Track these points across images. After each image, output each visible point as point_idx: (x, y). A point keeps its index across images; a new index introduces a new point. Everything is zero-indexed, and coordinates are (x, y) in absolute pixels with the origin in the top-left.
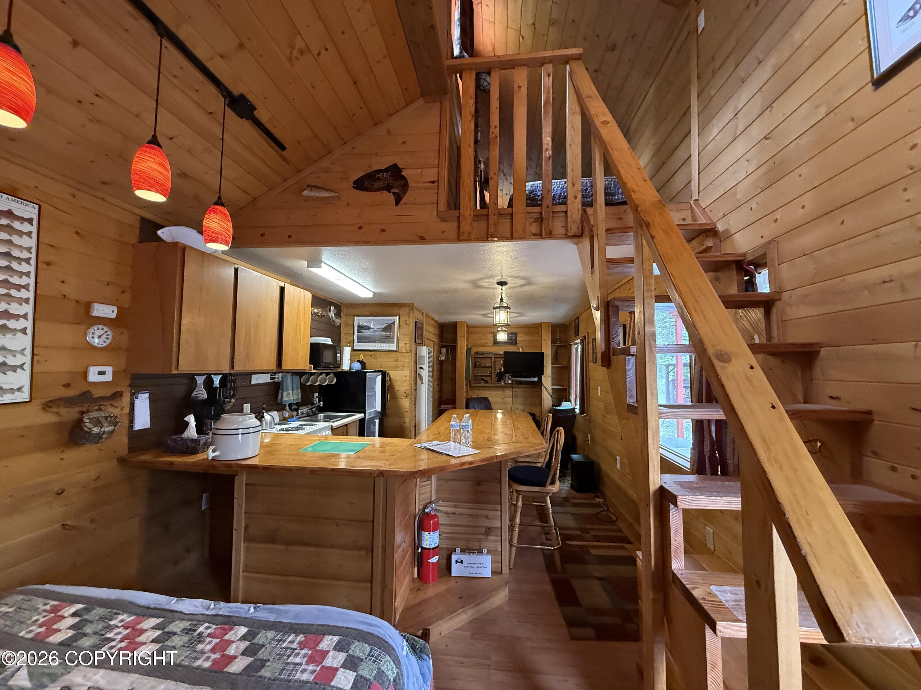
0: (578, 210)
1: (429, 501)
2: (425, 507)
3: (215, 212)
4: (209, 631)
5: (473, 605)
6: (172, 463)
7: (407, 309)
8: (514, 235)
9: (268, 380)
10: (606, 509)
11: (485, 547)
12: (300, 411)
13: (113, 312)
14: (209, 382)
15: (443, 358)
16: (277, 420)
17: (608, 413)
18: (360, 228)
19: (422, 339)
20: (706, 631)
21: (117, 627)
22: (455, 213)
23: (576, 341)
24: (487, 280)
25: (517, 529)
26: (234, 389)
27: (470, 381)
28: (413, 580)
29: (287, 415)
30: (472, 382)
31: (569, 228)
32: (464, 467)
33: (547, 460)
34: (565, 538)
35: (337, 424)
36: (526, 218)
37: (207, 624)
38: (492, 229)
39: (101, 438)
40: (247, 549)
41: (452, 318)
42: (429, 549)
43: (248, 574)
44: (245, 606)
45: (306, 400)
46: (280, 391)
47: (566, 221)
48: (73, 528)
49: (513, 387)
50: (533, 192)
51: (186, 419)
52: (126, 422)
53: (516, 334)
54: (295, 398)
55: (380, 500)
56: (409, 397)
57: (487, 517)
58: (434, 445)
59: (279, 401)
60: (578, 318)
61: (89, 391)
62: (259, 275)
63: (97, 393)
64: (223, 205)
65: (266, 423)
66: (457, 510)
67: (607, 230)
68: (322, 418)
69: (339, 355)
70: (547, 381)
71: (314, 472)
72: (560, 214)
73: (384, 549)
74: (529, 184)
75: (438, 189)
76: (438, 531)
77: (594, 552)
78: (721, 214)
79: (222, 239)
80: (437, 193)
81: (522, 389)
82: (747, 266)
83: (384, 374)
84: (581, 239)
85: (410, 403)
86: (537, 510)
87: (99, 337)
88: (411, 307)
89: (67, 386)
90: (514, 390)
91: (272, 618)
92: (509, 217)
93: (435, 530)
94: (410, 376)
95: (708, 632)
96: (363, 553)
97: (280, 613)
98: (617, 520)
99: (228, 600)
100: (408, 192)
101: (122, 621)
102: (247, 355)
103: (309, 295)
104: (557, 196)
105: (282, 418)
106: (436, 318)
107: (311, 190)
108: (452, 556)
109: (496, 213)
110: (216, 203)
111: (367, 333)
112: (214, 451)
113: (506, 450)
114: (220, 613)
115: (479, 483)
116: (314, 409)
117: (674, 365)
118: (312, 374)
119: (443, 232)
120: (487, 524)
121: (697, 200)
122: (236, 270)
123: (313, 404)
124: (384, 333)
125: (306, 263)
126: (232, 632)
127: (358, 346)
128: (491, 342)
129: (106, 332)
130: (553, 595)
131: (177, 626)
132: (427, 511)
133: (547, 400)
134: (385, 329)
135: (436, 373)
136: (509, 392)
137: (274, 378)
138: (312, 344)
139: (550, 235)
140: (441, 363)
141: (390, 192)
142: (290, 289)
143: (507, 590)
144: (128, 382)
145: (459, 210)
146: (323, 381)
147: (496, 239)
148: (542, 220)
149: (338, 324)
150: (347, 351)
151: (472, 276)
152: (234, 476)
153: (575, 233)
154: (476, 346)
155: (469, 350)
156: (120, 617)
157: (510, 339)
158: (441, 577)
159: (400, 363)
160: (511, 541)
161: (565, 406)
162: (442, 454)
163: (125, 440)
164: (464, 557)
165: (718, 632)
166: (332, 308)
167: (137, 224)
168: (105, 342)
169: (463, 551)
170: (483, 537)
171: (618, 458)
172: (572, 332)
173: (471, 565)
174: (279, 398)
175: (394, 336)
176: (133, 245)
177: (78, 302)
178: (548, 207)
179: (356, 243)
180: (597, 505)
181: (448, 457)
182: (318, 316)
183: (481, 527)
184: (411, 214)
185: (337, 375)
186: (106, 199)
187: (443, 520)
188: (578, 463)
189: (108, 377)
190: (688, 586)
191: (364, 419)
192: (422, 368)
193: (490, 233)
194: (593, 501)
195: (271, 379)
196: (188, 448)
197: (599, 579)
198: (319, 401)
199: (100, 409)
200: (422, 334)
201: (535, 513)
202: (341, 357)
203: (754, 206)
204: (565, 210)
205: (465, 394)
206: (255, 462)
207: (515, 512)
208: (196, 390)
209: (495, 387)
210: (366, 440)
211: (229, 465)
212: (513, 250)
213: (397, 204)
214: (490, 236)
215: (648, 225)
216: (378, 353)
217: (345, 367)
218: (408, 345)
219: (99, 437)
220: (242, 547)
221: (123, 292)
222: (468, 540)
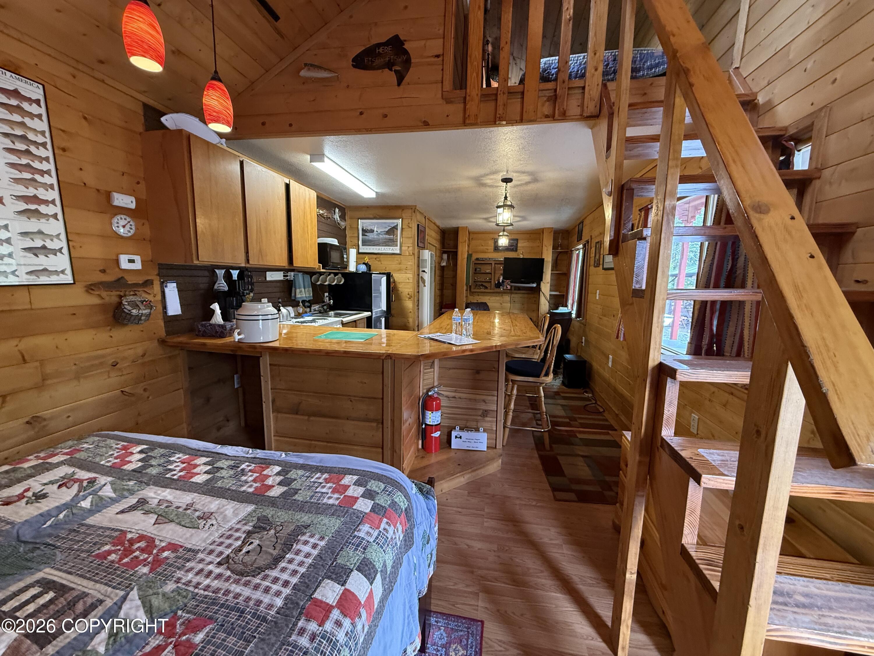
0: (598, 85)
1: (431, 386)
2: (429, 390)
3: (213, 88)
4: (250, 468)
5: (470, 470)
6: (204, 344)
7: (410, 211)
8: (525, 117)
9: (282, 278)
10: (594, 402)
11: (482, 427)
12: (313, 308)
13: (132, 202)
14: (228, 277)
15: (444, 264)
16: (293, 315)
17: (605, 316)
18: (361, 113)
19: (424, 243)
20: (690, 484)
21: (176, 462)
22: (460, 93)
23: (578, 247)
24: (492, 177)
25: (511, 414)
26: (252, 284)
27: (470, 286)
28: (418, 450)
29: (301, 310)
30: (472, 287)
31: (585, 108)
32: (466, 354)
33: (542, 356)
34: (555, 424)
35: (346, 319)
36: (539, 97)
37: (247, 464)
38: (500, 111)
39: (140, 319)
40: (276, 419)
41: (453, 223)
42: (432, 425)
43: (278, 438)
44: (278, 453)
45: (317, 299)
46: (293, 289)
47: (583, 98)
48: (131, 395)
49: (511, 293)
50: (546, 71)
51: (211, 307)
52: (160, 307)
53: (517, 240)
54: (307, 295)
55: (388, 381)
56: (412, 299)
57: (484, 401)
58: (437, 336)
59: (293, 298)
60: (582, 222)
61: (122, 277)
62: (264, 169)
63: (131, 280)
64: (220, 80)
65: (283, 316)
66: (457, 395)
67: (630, 105)
68: (333, 315)
69: (345, 256)
70: (546, 287)
71: (329, 354)
72: (576, 91)
73: (393, 421)
74: (543, 60)
75: (443, 65)
76: (440, 411)
77: (580, 436)
78: (766, 82)
79: (224, 119)
80: (443, 70)
81: (520, 295)
82: (786, 141)
83: (389, 276)
84: (598, 121)
85: (414, 304)
86: (529, 401)
87: (124, 227)
88: (413, 209)
89: (103, 271)
90: (513, 295)
91: (301, 461)
92: (520, 97)
93: (437, 410)
94: (413, 278)
95: (692, 484)
96: (374, 424)
97: (308, 458)
98: (604, 411)
99: (263, 448)
100: (411, 69)
101: (179, 458)
102: (260, 251)
103: (313, 194)
104: (573, 74)
105: (297, 314)
106: (438, 223)
107: (309, 69)
108: (453, 432)
109: (506, 91)
110: (213, 79)
111: (370, 236)
112: (239, 334)
113: (505, 341)
114: (257, 456)
115: (478, 372)
116: (325, 307)
117: (676, 276)
118: (321, 274)
119: (448, 116)
120: (484, 407)
121: (738, 68)
122: (242, 163)
123: (324, 302)
124: (387, 236)
125: (308, 157)
126: (269, 470)
127: (363, 249)
128: (492, 248)
129: (129, 222)
130: (540, 467)
131: (223, 464)
132: (430, 393)
133: (544, 305)
134: (388, 233)
135: (438, 278)
136: (507, 298)
137: (287, 276)
138: (320, 245)
139: (564, 117)
140: (442, 268)
141: (391, 70)
142: (295, 186)
143: (500, 461)
144: (156, 272)
145: (466, 88)
146: (332, 280)
147: (504, 123)
148: (556, 98)
149: (343, 227)
150: (353, 252)
151: (475, 172)
152: (258, 358)
153: (591, 113)
154: (477, 252)
155: (470, 256)
156: (177, 456)
157: (511, 245)
158: (444, 448)
159: (403, 266)
160: (505, 423)
161: (562, 310)
162: (444, 342)
163: (162, 324)
164: (461, 434)
165: (702, 483)
166: (337, 210)
167: (140, 110)
168: (129, 232)
169: (462, 429)
170: (479, 418)
171: (611, 356)
172: (575, 237)
173: (469, 440)
174: (293, 295)
175: (397, 239)
176: (140, 134)
177: (98, 190)
178: (564, 82)
179: (358, 131)
180: (588, 399)
181: (450, 346)
182: (324, 218)
183: (480, 409)
184: (413, 96)
185: (345, 275)
186: (106, 82)
187: (444, 402)
188: (571, 362)
189: (138, 266)
190: (676, 448)
191: (371, 317)
192: (424, 271)
193: (498, 116)
194: (582, 396)
195: (284, 276)
196: (217, 332)
197: (583, 456)
198: (330, 300)
199: (136, 295)
200: (424, 238)
201: (528, 403)
202: (348, 258)
203: (809, 66)
204: (583, 85)
205: (465, 299)
206: (276, 344)
207: (510, 400)
208: (218, 282)
209: (493, 293)
210: (373, 332)
211: (253, 346)
212: (521, 137)
213: (399, 84)
214: (497, 119)
215: (686, 72)
216: (382, 256)
217: (352, 268)
218: (411, 248)
219: (138, 318)
220: (272, 417)
221: (138, 183)
222: (467, 420)
